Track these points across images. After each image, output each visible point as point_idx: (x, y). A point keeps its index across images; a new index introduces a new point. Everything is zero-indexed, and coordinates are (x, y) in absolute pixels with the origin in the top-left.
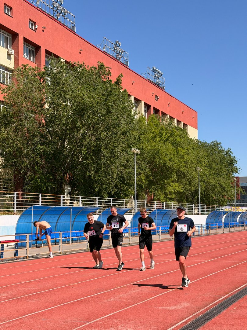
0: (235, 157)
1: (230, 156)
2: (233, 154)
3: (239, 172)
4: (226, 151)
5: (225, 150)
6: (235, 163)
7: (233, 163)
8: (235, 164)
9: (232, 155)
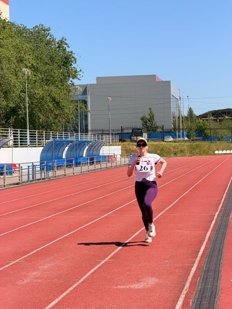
0: (73, 52)
1: (65, 50)
2: (69, 47)
3: (78, 76)
4: (58, 43)
5: (57, 40)
6: (73, 62)
7: (69, 62)
8: (73, 64)
9: (68, 50)
